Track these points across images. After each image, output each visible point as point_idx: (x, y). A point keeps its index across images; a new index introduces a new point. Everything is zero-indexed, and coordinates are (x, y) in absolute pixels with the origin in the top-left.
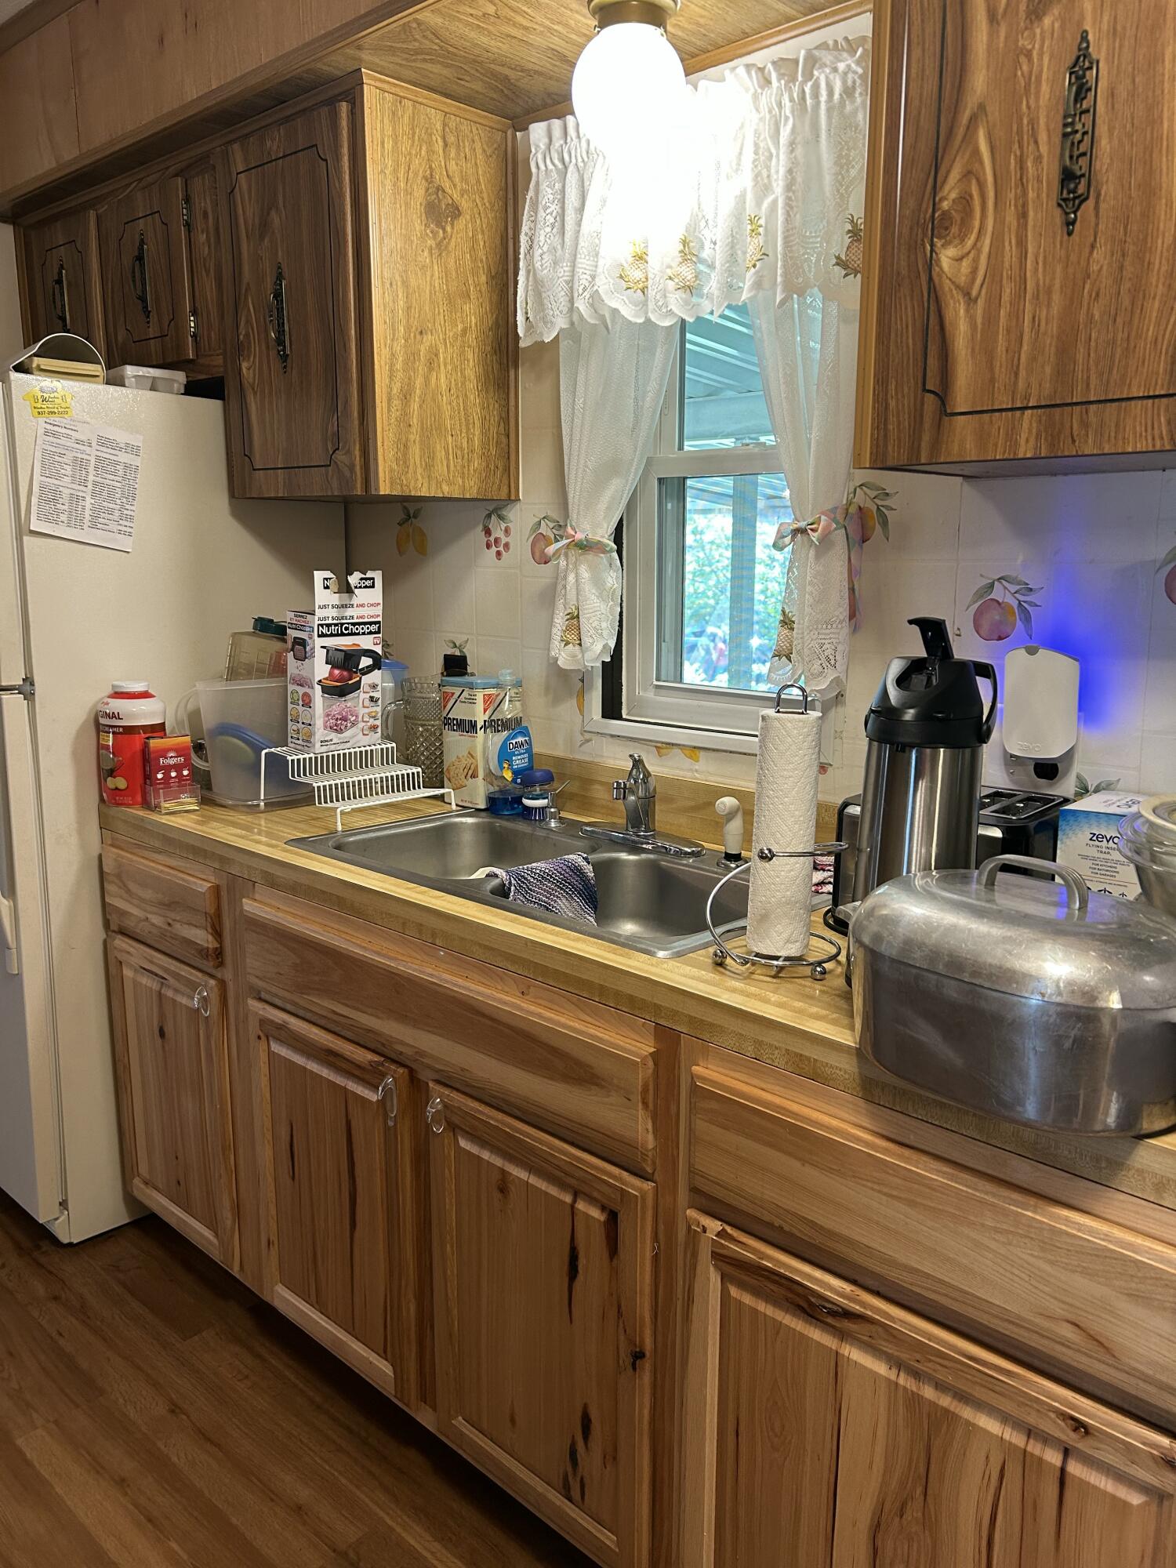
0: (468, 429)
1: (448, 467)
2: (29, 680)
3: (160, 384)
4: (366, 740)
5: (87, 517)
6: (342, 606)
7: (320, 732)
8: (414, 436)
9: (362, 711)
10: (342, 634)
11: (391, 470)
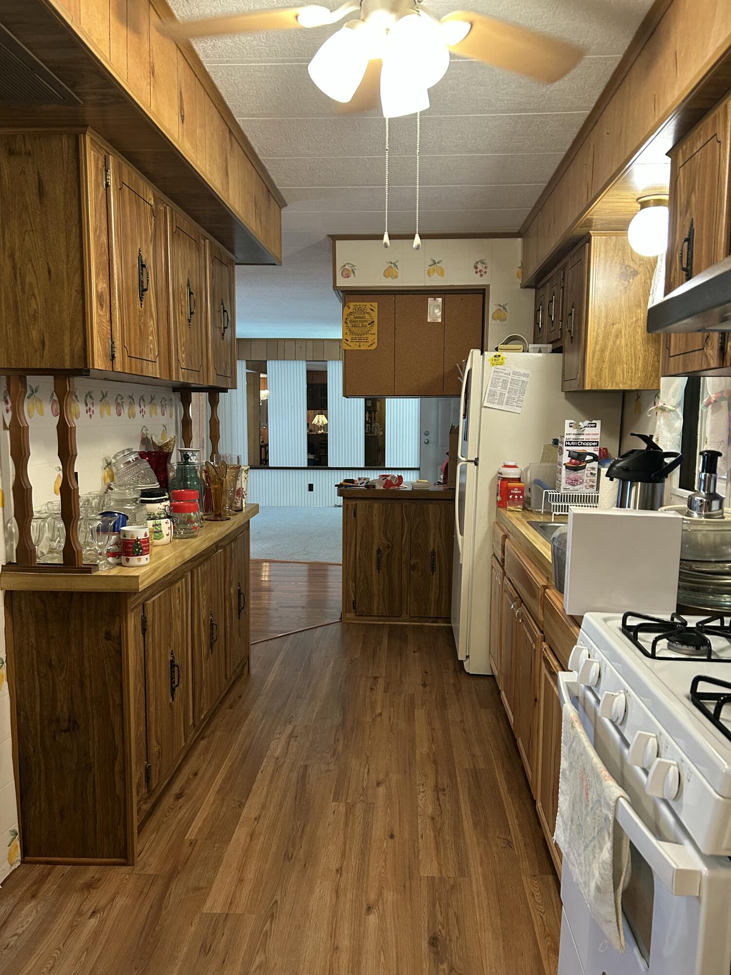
0: (636, 360)
1: (623, 377)
2: (477, 459)
3: (542, 350)
4: (588, 491)
5: (505, 401)
6: (578, 434)
7: (564, 485)
8: (606, 365)
9: (585, 478)
10: (577, 446)
11: (592, 380)
